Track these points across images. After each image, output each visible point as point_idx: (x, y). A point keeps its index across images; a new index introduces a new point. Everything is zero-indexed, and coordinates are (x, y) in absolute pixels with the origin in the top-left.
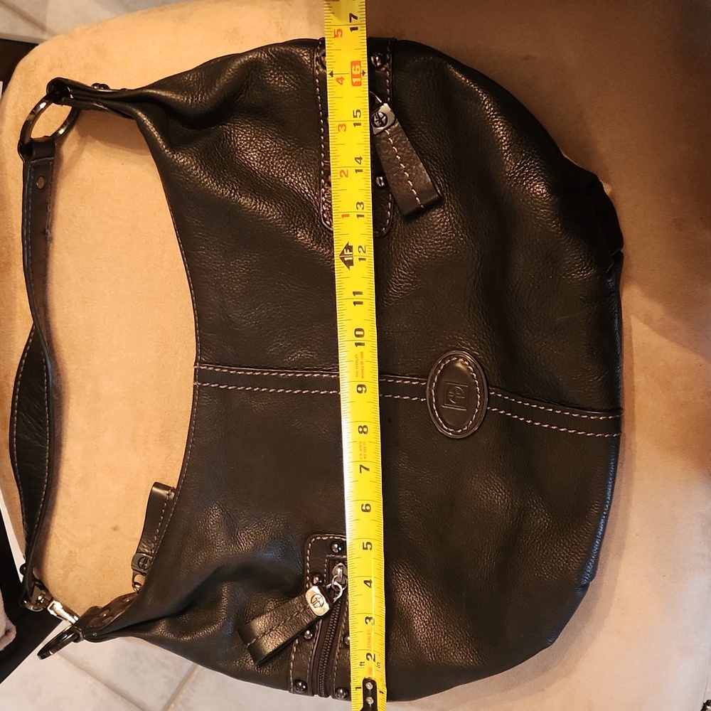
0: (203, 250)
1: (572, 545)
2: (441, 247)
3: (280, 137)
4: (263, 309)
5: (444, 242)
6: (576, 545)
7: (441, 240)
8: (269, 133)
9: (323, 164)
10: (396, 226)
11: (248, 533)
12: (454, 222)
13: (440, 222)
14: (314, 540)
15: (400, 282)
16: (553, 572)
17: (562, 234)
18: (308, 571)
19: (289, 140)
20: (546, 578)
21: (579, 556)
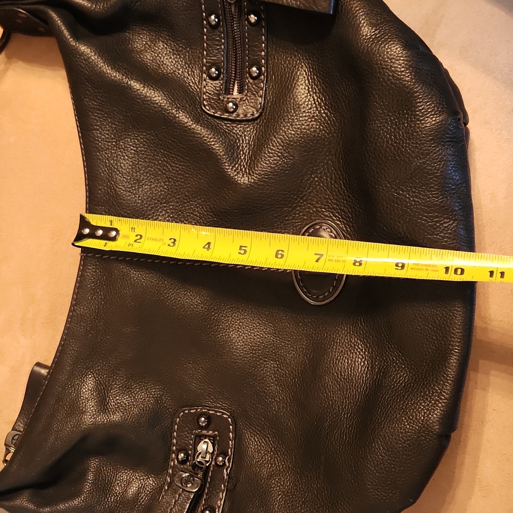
0: (98, 130)
1: (433, 393)
2: (305, 123)
3: (170, 40)
4: (147, 185)
5: (309, 118)
6: (437, 392)
7: (305, 116)
8: (162, 37)
9: (205, 60)
10: (266, 110)
11: (118, 403)
12: (318, 101)
13: (305, 101)
14: (182, 413)
15: (269, 157)
16: (414, 421)
17: (415, 82)
18: (174, 448)
19: (177, 42)
20: (406, 427)
21: (440, 403)
